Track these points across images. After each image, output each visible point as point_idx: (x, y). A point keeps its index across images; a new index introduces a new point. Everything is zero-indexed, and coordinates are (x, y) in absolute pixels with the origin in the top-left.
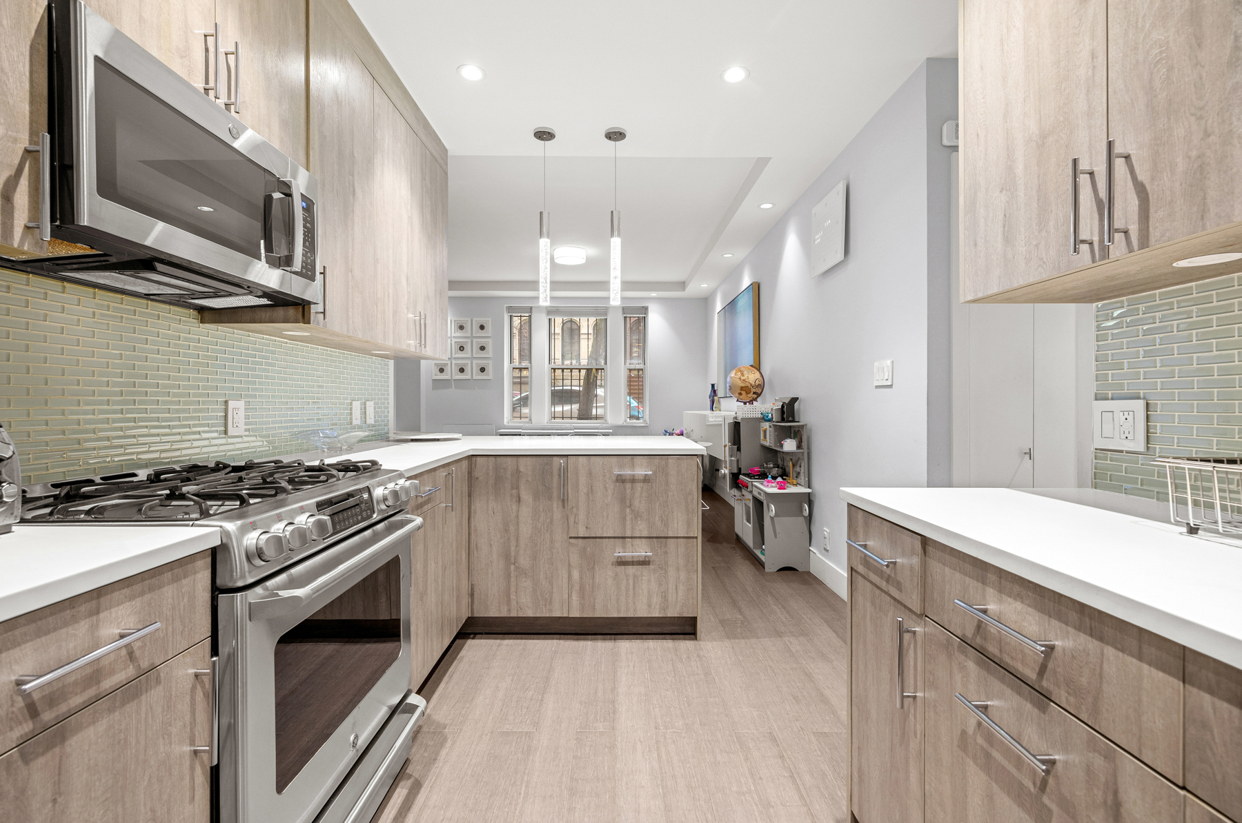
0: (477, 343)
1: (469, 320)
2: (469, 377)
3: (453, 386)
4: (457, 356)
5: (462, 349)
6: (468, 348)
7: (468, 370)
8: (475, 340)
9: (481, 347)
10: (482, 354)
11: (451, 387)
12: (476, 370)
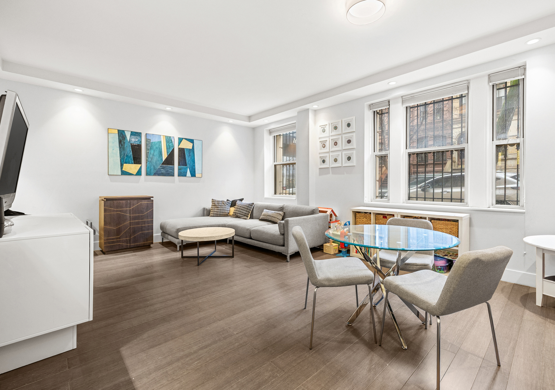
0: (346, 137)
1: (340, 121)
2: (340, 165)
3: (331, 173)
4: (333, 149)
5: (336, 144)
6: (339, 143)
7: (339, 159)
8: (344, 136)
9: (348, 140)
10: (349, 146)
11: (330, 173)
12: (345, 158)
